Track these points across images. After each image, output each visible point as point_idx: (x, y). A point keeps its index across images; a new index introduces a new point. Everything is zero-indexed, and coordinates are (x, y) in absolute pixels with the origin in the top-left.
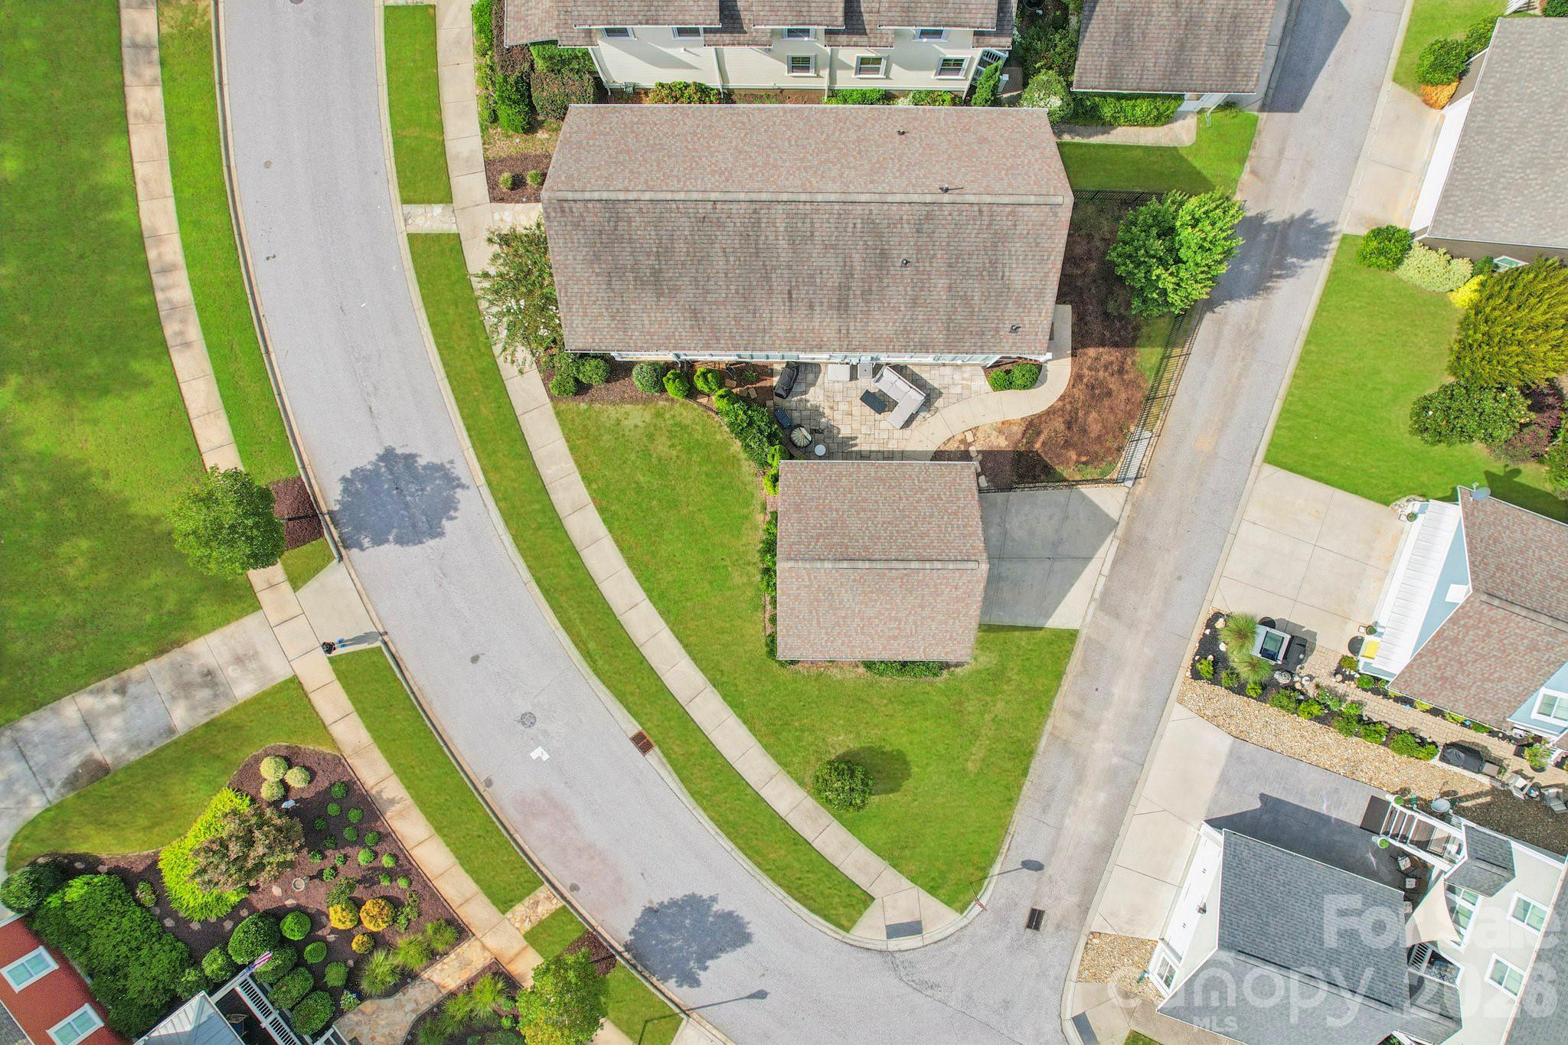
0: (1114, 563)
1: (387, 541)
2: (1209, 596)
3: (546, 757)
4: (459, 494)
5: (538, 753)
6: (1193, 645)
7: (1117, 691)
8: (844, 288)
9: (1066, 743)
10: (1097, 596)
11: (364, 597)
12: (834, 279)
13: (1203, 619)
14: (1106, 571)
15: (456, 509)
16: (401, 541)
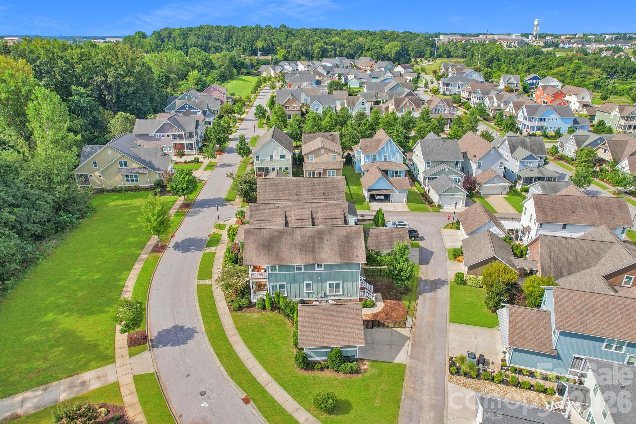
0: (412, 347)
1: (168, 346)
2: (447, 353)
3: (207, 405)
4: (195, 334)
5: (205, 404)
6: (447, 366)
7: (426, 380)
8: (314, 247)
9: (411, 397)
10: (409, 355)
11: (154, 360)
12: (311, 245)
13: (448, 359)
14: (410, 348)
15: (193, 338)
16: (172, 345)
